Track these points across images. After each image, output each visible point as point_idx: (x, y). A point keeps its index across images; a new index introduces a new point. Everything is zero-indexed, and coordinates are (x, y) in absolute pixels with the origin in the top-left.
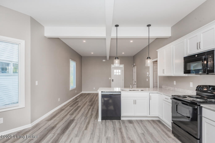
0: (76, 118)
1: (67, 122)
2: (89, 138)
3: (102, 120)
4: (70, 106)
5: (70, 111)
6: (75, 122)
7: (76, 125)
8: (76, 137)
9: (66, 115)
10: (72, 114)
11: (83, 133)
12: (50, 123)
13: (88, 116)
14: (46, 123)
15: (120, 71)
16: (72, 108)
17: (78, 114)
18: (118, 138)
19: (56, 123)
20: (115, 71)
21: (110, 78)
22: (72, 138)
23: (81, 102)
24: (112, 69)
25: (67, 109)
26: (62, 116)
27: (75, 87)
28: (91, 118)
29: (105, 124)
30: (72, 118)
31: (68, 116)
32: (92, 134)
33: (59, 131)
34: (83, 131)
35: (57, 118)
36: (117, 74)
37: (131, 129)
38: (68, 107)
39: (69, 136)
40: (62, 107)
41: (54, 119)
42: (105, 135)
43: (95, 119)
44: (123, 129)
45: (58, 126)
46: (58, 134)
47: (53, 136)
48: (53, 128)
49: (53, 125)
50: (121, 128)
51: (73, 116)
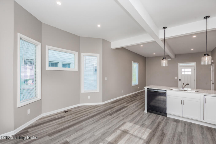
0: (129, 106)
1: (122, 107)
2: (130, 120)
3: (148, 112)
4: (130, 98)
5: (128, 101)
6: (127, 108)
7: (126, 110)
8: (122, 116)
9: (124, 103)
10: (128, 103)
11: (128, 116)
12: (112, 105)
13: (138, 107)
14: (110, 104)
15: (190, 70)
16: (130, 99)
17: (132, 104)
18: (152, 127)
19: (116, 105)
20: (183, 70)
21: (176, 78)
22: (120, 116)
23: (141, 96)
24: (179, 69)
25: (126, 99)
26: (121, 103)
27: (138, 83)
28: (140, 108)
29: (149, 116)
30: (126, 106)
31: (125, 103)
32: (134, 118)
33: (114, 110)
34: (129, 115)
35: (117, 103)
36: (186, 73)
37: (171, 125)
38: (128, 98)
39: (119, 114)
40: (124, 97)
41: (116, 103)
42: (143, 122)
43: (142, 110)
44: (163, 123)
45: (115, 107)
46: (113, 112)
47: (110, 112)
48: (112, 108)
49: (113, 106)
50: (161, 122)
51: (128, 104)
